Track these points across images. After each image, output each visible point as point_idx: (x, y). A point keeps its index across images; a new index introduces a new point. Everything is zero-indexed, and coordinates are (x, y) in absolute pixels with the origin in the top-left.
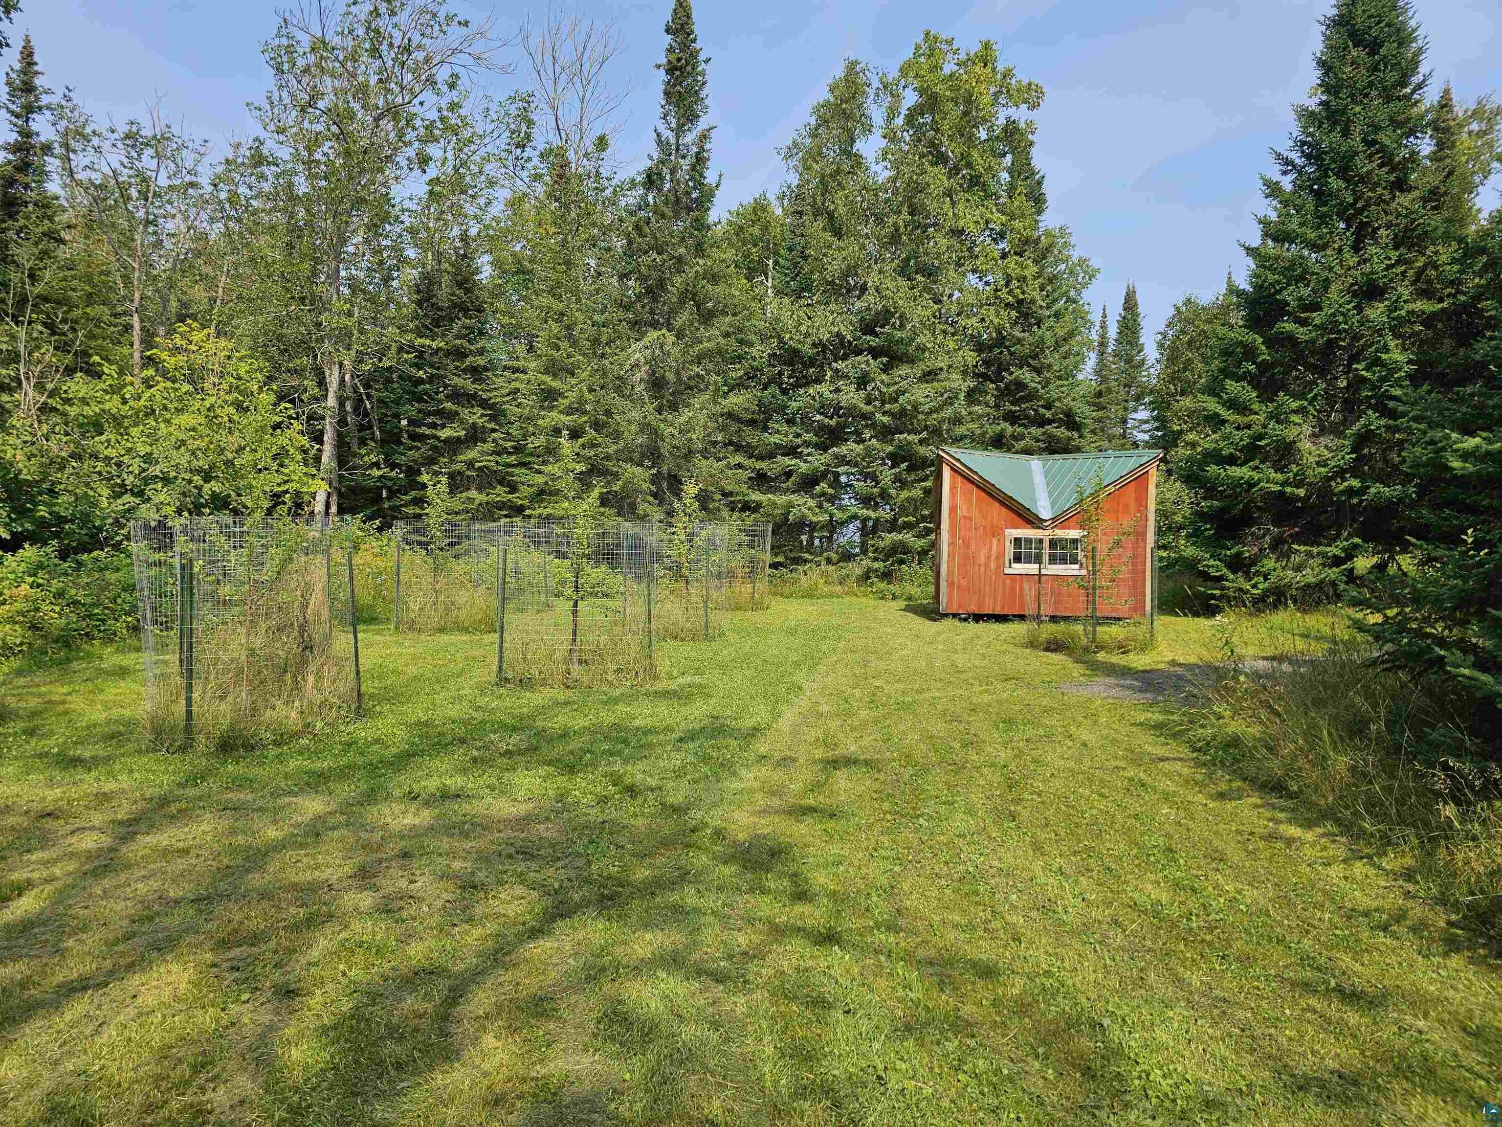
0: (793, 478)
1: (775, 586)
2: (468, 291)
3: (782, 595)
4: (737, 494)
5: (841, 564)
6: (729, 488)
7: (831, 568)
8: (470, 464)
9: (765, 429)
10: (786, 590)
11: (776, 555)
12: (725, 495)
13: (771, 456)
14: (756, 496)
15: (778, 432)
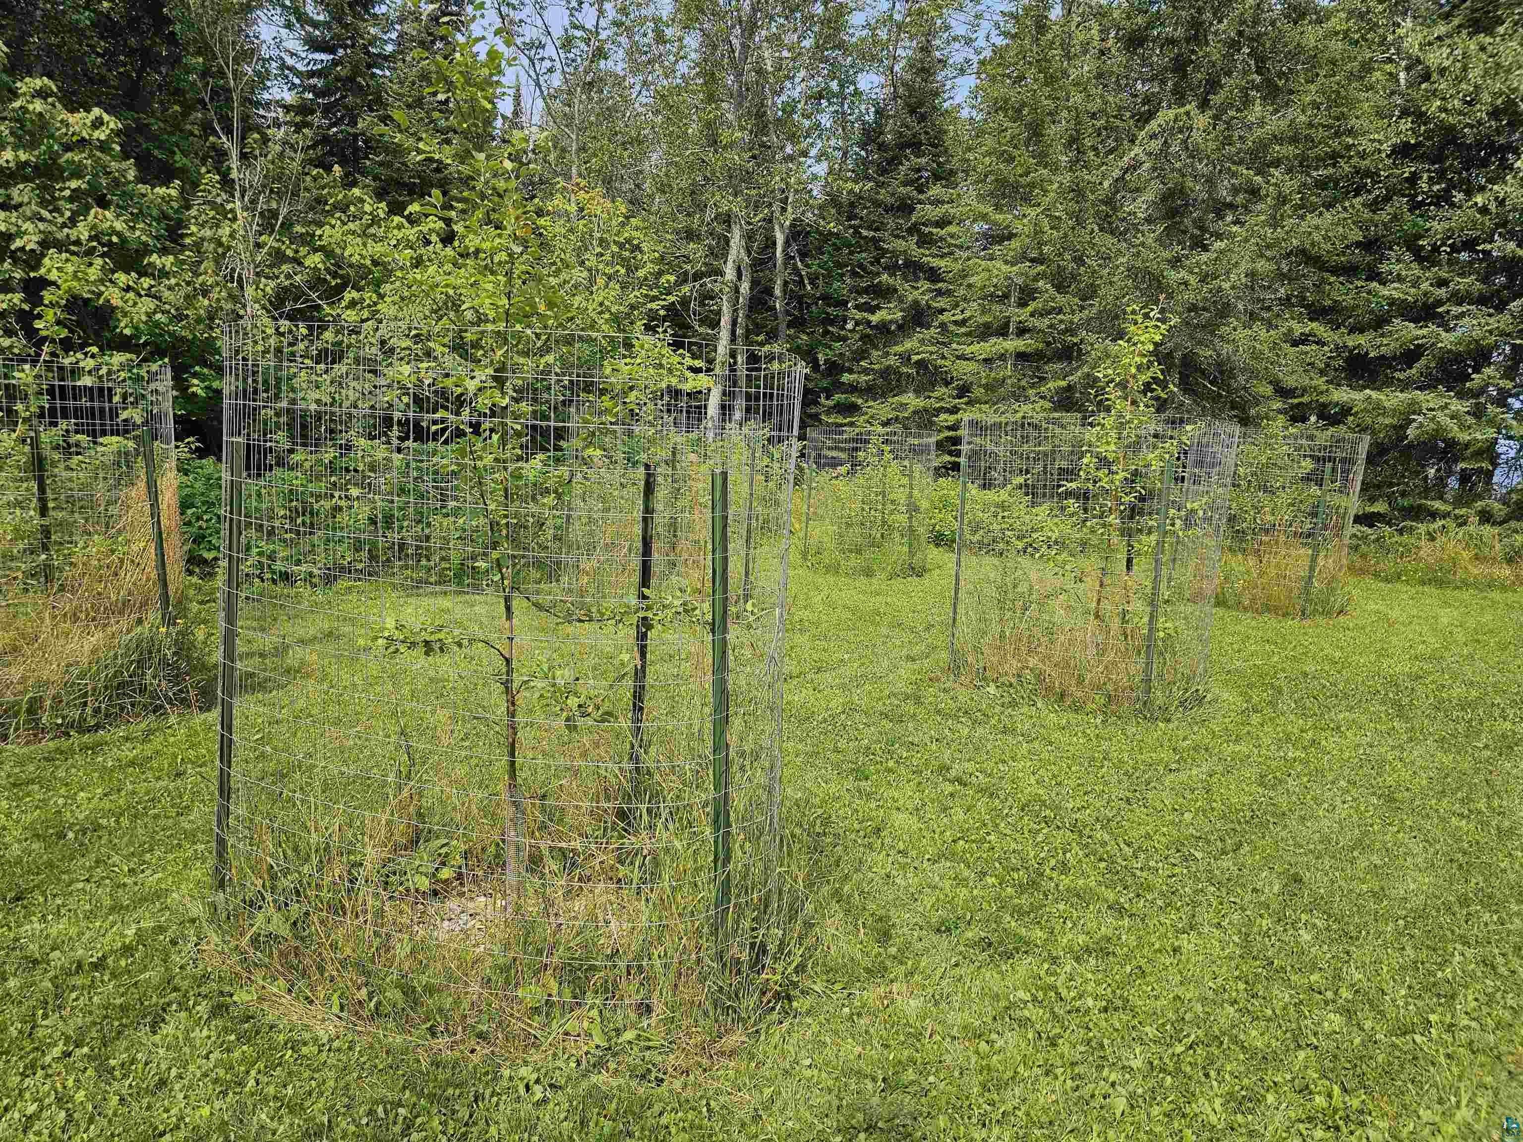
0: (1423, 361)
1: (1364, 556)
2: (923, 118)
3: (1376, 575)
4: (1304, 390)
5: (1513, 524)
6: (1290, 382)
7: (1488, 530)
8: (906, 358)
9: (1374, 275)
10: (1388, 565)
11: (1372, 500)
12: (1283, 392)
13: (1379, 322)
14: (1342, 395)
15: (1400, 279)
